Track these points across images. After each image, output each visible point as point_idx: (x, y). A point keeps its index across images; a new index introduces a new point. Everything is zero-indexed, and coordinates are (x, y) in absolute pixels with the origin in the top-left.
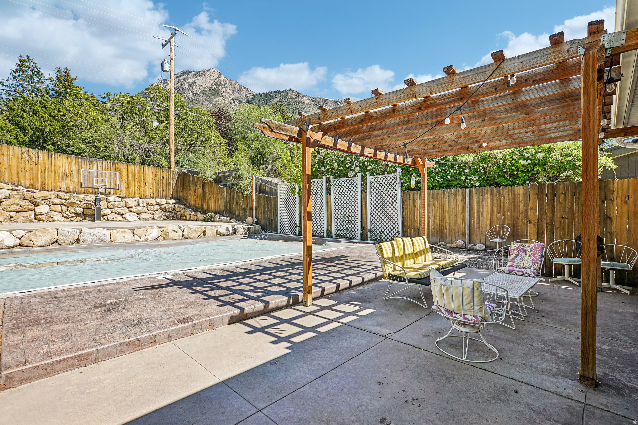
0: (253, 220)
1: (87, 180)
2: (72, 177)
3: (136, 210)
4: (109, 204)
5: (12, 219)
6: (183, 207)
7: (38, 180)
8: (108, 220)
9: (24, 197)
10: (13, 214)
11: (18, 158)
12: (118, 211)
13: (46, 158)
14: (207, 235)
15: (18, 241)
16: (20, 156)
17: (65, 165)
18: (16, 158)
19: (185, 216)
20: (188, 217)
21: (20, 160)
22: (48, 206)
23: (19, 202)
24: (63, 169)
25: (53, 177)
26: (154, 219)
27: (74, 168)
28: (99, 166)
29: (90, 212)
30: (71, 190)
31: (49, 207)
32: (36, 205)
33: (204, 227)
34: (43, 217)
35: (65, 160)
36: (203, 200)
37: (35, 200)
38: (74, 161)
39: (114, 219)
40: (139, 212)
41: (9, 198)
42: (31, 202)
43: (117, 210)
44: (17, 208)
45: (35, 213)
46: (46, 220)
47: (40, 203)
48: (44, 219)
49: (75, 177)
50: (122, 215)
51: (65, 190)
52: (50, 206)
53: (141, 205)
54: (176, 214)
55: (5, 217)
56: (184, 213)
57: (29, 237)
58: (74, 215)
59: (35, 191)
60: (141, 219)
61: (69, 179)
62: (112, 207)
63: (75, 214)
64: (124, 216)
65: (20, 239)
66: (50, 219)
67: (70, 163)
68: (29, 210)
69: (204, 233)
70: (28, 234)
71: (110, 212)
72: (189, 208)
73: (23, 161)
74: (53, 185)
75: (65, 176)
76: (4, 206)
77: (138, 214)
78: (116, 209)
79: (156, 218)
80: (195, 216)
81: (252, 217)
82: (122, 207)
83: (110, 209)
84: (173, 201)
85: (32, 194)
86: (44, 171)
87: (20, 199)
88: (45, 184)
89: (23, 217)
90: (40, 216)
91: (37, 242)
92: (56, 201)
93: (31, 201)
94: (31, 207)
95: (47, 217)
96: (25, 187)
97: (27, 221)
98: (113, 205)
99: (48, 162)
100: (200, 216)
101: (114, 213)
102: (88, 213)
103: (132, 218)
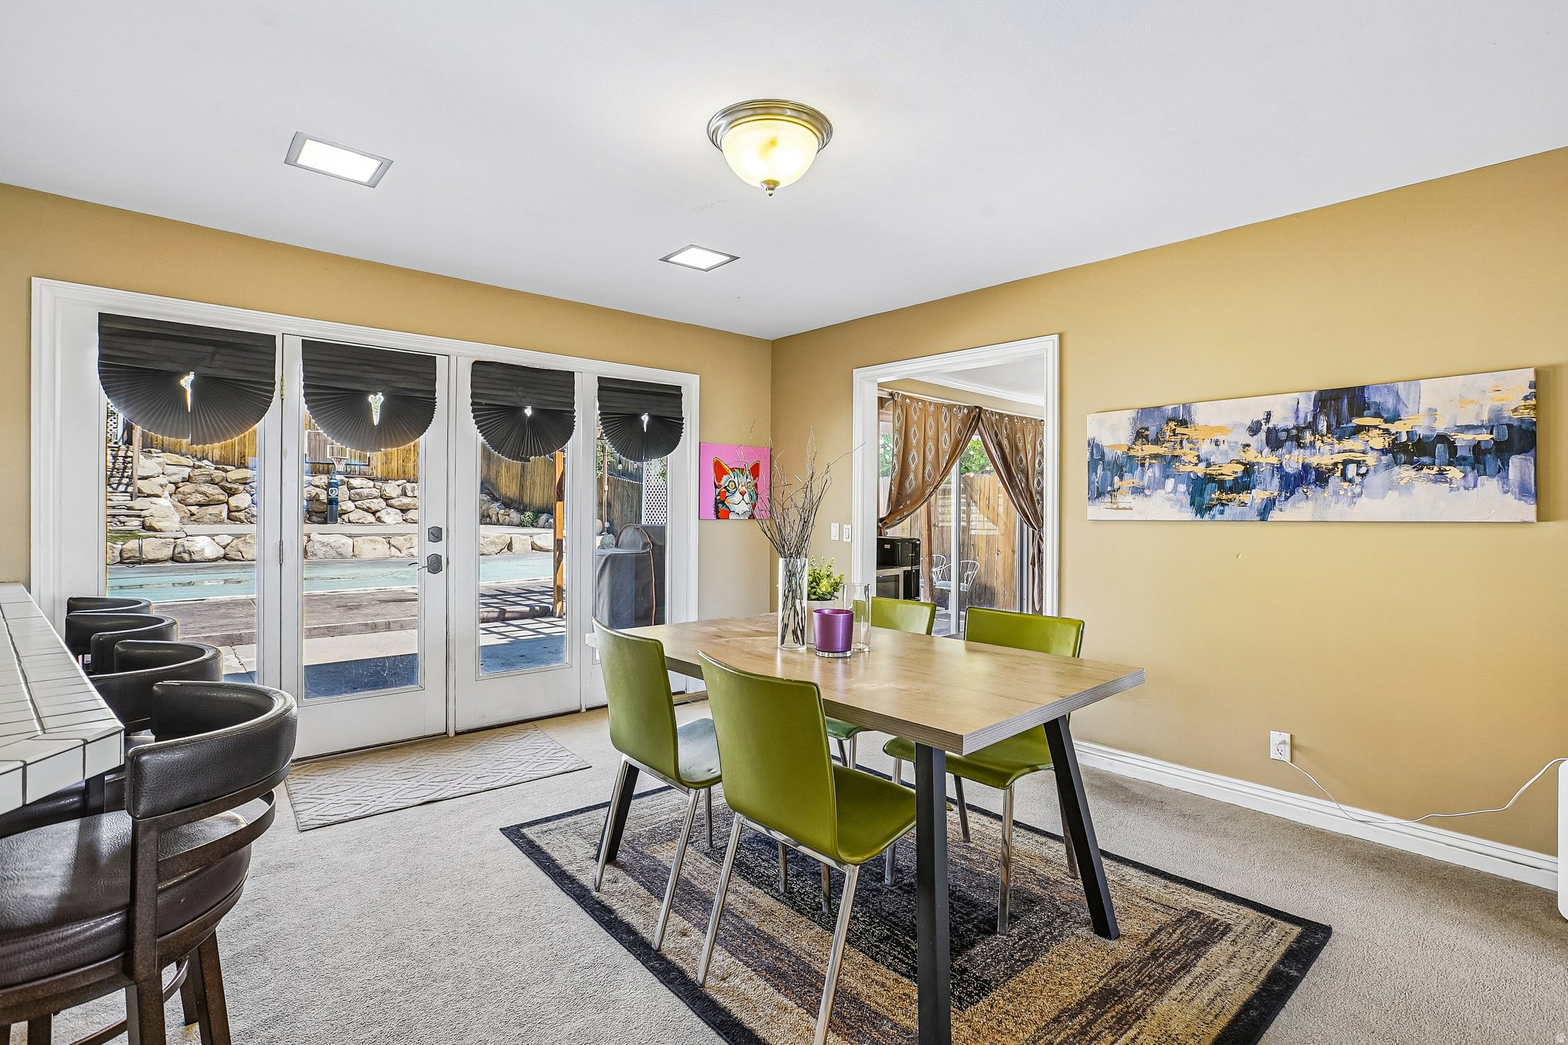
0: (604, 525)
1: (315, 448)
3: (399, 503)
4: (352, 491)
5: (193, 518)
6: (486, 498)
8: (350, 522)
9: (212, 480)
10: (194, 509)
12: (368, 505)
14: (513, 551)
15: (222, 552)
19: (489, 516)
20: (494, 518)
22: (248, 495)
23: (205, 488)
29: (319, 506)
31: (250, 498)
32: (231, 493)
33: (509, 536)
34: (241, 515)
36: (522, 487)
37: (229, 485)
39: (360, 521)
40: (404, 508)
41: (188, 481)
42: (223, 488)
43: (366, 504)
44: (200, 498)
45: (229, 508)
46: (245, 521)
47: (236, 489)
48: (243, 518)
50: (374, 513)
52: (252, 495)
53: (409, 493)
55: (183, 514)
56: (488, 509)
57: (236, 545)
59: (228, 468)
60: (409, 521)
62: (357, 498)
64: (378, 514)
65: (224, 548)
66: (252, 520)
68: (219, 503)
69: (510, 547)
70: (235, 541)
71: (353, 508)
72: (497, 500)
76: (181, 496)
77: (403, 511)
78: (364, 502)
80: (507, 517)
81: (602, 520)
82: (375, 498)
83: (354, 501)
85: (224, 474)
87: (206, 482)
88: (244, 456)
89: (210, 515)
90: (237, 514)
91: (247, 553)
93: (222, 486)
94: (222, 497)
95: (248, 516)
96: (212, 462)
97: (215, 522)
98: (358, 494)
100: (514, 516)
101: (360, 508)
102: (317, 510)
103: (392, 518)
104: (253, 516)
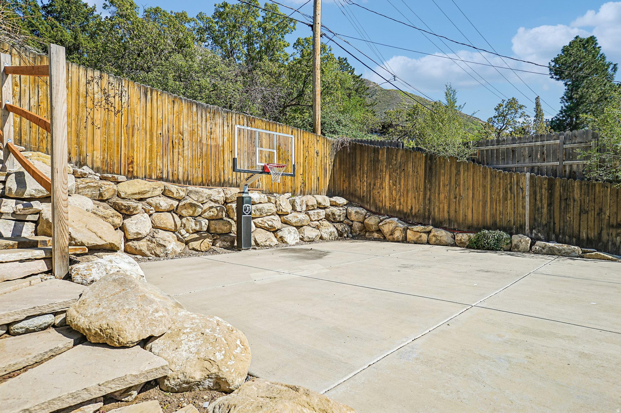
1: (206, 155)
2: (181, 147)
3: (293, 220)
6: (364, 212)
7: (119, 151)
8: (257, 245)
9: (101, 195)
11: (78, 94)
12: (270, 223)
13: (134, 99)
16: (82, 89)
17: (171, 117)
18: (74, 94)
20: (398, 236)
21: (82, 100)
22: (146, 215)
24: (165, 127)
25: (148, 145)
26: (321, 238)
27: (185, 126)
28: (225, 124)
29: (223, 227)
30: (180, 178)
31: (150, 219)
32: (127, 213)
34: (142, 245)
35: (170, 106)
37: (125, 203)
38: (185, 111)
39: (268, 243)
40: (299, 224)
43: (267, 222)
45: (125, 236)
46: (148, 253)
47: (135, 208)
48: (144, 249)
49: (186, 148)
50: (275, 232)
51: (171, 178)
52: (150, 215)
53: (298, 209)
54: (351, 226)
58: (196, 236)
59: (121, 178)
60: (306, 239)
61: (176, 150)
63: (197, 232)
64: (280, 234)
66: (159, 251)
67: (180, 112)
73: (89, 103)
74: (148, 164)
75: (170, 144)
77: (298, 227)
78: (266, 219)
79: (325, 236)
80: (426, 235)
82: (272, 214)
84: (341, 201)
85: (114, 187)
86: (131, 130)
88: (132, 162)
90: (136, 243)
92: (165, 203)
93: (115, 204)
94: (116, 221)
95: (152, 245)
96: (92, 169)
98: (260, 210)
99: (138, 107)
101: (261, 227)
102: (219, 231)
103: (292, 237)
104: (159, 245)
